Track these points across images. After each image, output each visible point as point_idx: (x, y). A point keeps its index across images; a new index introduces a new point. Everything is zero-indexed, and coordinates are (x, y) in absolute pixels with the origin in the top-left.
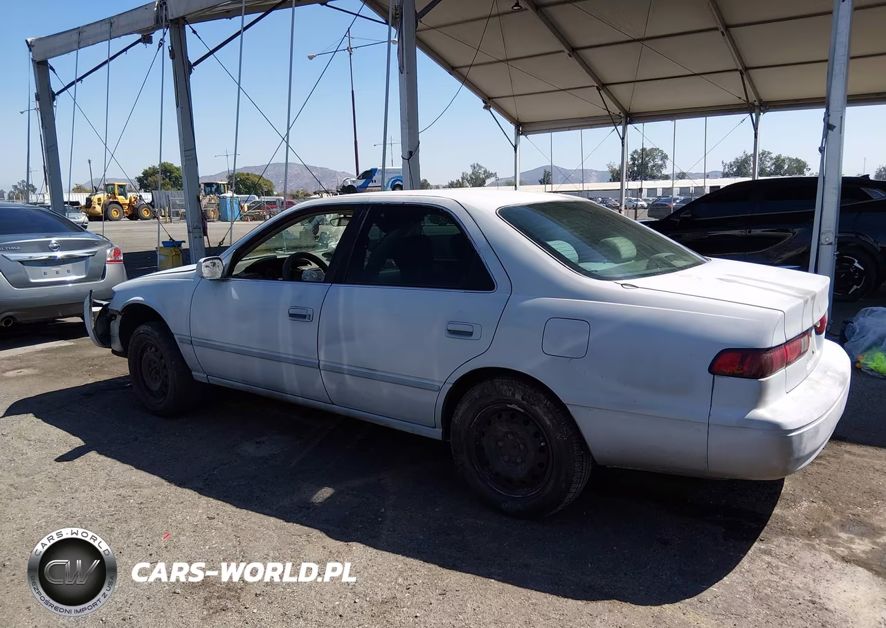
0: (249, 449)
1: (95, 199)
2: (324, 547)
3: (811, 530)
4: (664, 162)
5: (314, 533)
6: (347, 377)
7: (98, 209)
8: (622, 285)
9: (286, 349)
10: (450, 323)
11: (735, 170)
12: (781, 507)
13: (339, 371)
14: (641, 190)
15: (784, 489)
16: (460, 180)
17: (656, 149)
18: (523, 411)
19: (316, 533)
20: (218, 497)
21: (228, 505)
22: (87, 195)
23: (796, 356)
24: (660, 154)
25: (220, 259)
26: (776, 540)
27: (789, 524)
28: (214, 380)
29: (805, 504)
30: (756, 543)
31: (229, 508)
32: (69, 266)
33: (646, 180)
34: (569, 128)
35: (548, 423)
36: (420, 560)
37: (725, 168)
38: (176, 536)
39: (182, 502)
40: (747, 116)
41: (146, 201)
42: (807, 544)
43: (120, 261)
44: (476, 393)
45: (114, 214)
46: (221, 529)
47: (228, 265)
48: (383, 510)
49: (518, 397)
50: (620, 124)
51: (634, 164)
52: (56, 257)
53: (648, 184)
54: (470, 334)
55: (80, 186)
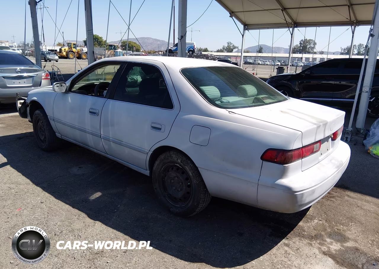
0: (75, 170)
1: (63, 49)
2: (84, 222)
3: (314, 235)
4: (315, 46)
5: (82, 215)
6: (112, 143)
7: (64, 54)
8: (229, 111)
9: (88, 128)
10: (153, 123)
11: (346, 52)
12: (304, 221)
13: (108, 140)
14: (302, 58)
15: (309, 212)
16: (222, 49)
17: (311, 40)
18: (181, 167)
19: (83, 215)
20: (49, 193)
21: (52, 197)
22: (60, 47)
23: (310, 153)
24: (313, 42)
25: (65, 84)
26: (294, 239)
27: (304, 231)
28: (64, 138)
29: (316, 221)
30: (284, 239)
31: (52, 198)
32: (25, 80)
33: (305, 53)
34: (268, 28)
35: (191, 174)
36: (123, 233)
37: (342, 51)
38: (23, 210)
39: (34, 194)
40: (349, 27)
41: (85, 51)
42: (309, 243)
43: (49, 79)
44: (162, 157)
45: (71, 56)
46: (43, 208)
47: (69, 86)
48: (119, 206)
49: (179, 161)
50: (291, 27)
51: (301, 46)
52: (23, 76)
53: (305, 56)
54: (160, 129)
55: (60, 43)
